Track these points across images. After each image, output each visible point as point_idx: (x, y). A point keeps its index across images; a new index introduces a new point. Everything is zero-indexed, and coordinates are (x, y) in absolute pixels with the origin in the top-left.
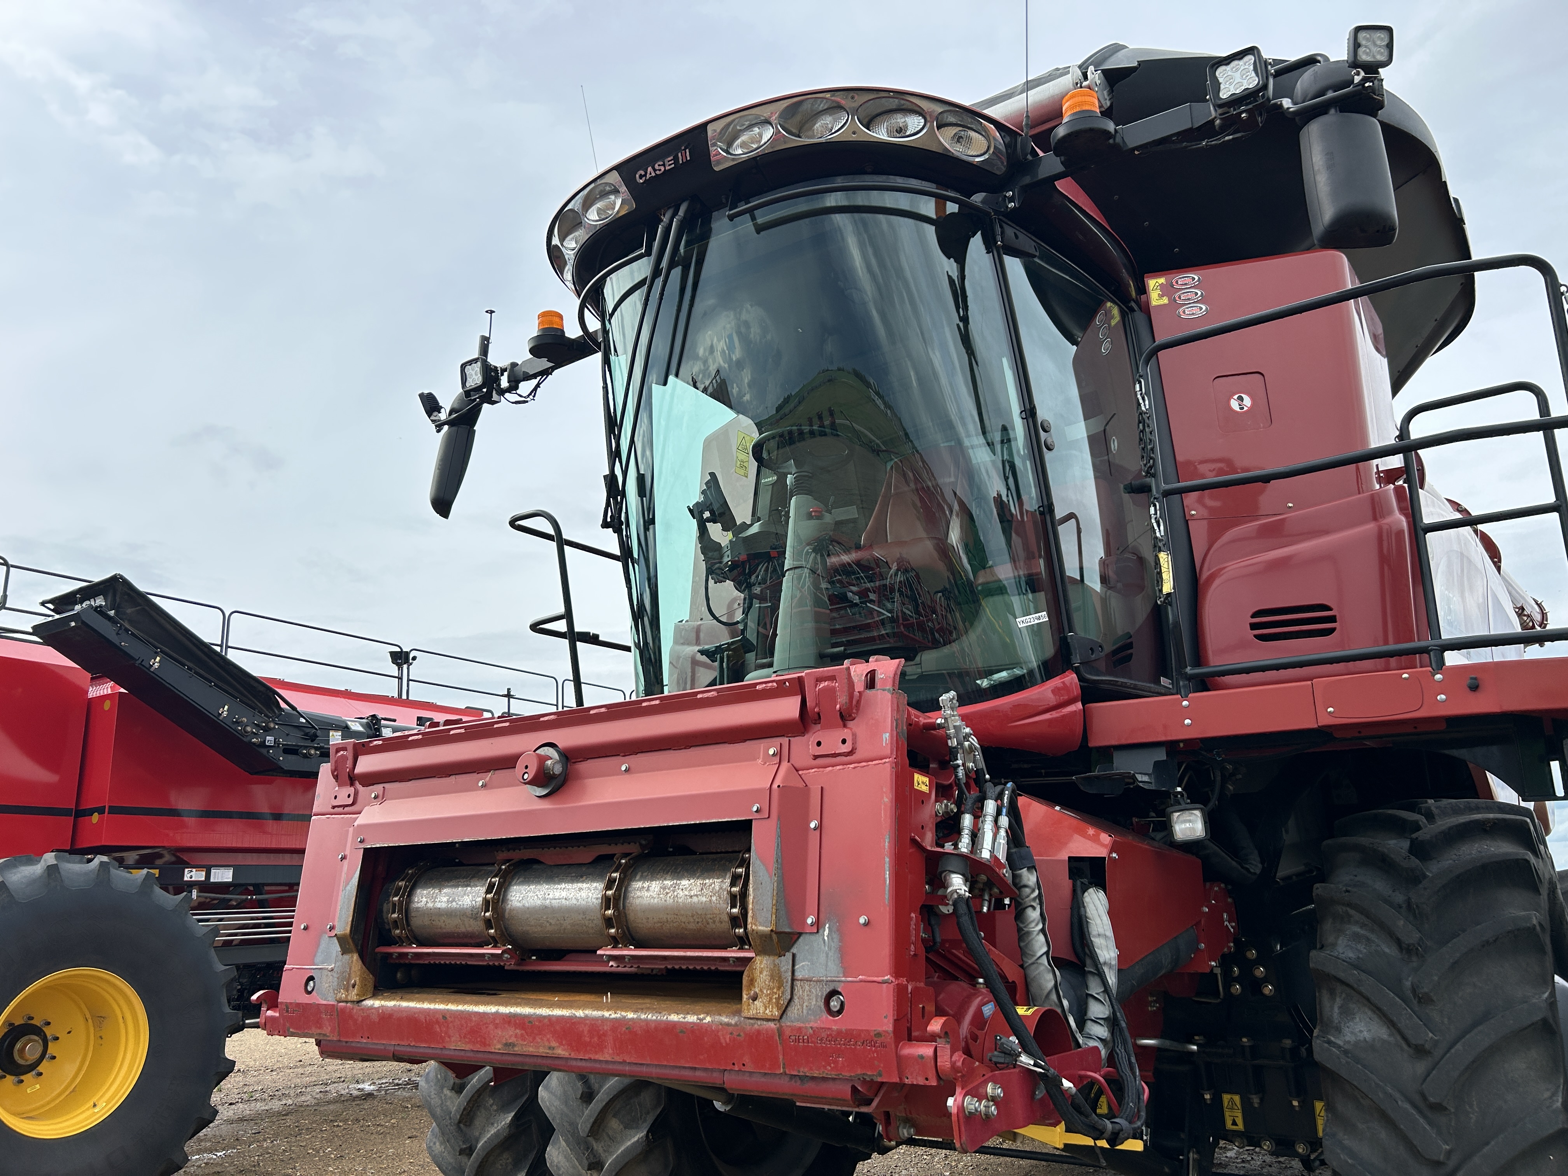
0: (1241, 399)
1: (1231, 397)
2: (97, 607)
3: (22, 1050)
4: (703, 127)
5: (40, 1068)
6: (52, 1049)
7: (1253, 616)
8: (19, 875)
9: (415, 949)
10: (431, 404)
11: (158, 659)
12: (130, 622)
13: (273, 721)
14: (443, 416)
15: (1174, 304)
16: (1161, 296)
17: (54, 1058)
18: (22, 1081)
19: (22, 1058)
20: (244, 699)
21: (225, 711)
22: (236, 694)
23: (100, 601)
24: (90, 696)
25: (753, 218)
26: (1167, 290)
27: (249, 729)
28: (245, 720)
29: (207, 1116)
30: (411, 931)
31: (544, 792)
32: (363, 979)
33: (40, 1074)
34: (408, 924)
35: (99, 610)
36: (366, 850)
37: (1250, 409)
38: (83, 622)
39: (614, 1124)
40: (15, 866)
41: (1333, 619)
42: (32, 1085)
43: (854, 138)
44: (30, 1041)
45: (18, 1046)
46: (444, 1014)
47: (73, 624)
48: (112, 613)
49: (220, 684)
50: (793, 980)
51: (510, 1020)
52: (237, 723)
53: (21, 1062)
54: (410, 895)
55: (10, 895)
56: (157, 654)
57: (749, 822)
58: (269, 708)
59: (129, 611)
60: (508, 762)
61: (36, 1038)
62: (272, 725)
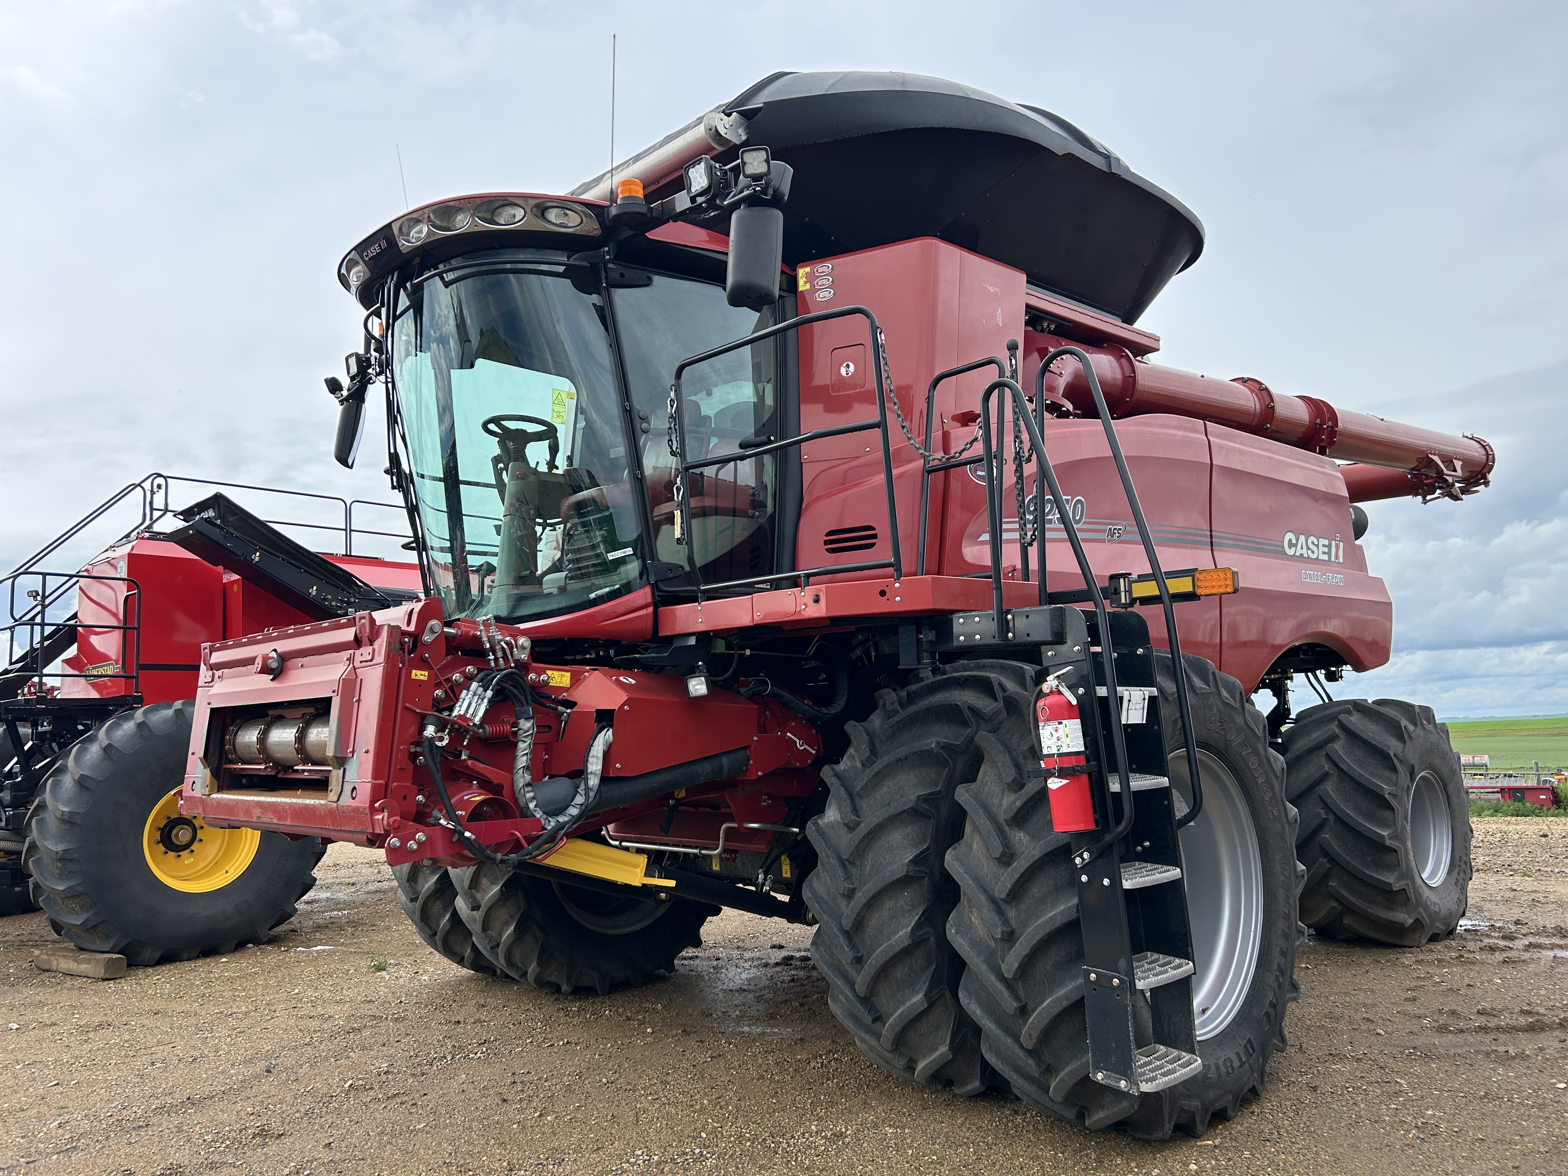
0: (848, 366)
1: (841, 365)
2: (206, 519)
3: (177, 835)
4: (389, 225)
5: (192, 848)
6: (200, 835)
7: (826, 535)
8: (158, 717)
9: (240, 766)
10: (334, 386)
11: (258, 554)
12: (234, 528)
13: (354, 596)
14: (345, 393)
15: (813, 290)
16: (806, 283)
17: (201, 840)
18: (179, 856)
19: (178, 840)
20: (329, 581)
21: (314, 591)
22: (322, 577)
23: (211, 513)
24: (225, 581)
25: (442, 278)
26: (810, 278)
27: (334, 603)
28: (330, 597)
29: (308, 882)
30: (237, 756)
31: (271, 677)
32: (211, 782)
33: (192, 851)
34: (235, 752)
35: (208, 521)
36: (212, 710)
37: (853, 374)
38: (197, 531)
39: (485, 882)
40: (158, 710)
41: (875, 536)
42: (187, 858)
43: (476, 229)
44: (183, 829)
45: (174, 832)
46: (237, 801)
47: (191, 532)
48: (218, 522)
49: (309, 570)
50: (343, 782)
51: (259, 804)
52: (325, 599)
53: (177, 843)
54: (236, 735)
55: (150, 730)
56: (257, 550)
57: (331, 698)
58: (350, 587)
59: (231, 519)
60: (251, 661)
61: (187, 827)
62: (352, 600)
